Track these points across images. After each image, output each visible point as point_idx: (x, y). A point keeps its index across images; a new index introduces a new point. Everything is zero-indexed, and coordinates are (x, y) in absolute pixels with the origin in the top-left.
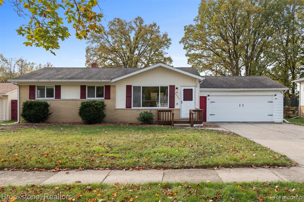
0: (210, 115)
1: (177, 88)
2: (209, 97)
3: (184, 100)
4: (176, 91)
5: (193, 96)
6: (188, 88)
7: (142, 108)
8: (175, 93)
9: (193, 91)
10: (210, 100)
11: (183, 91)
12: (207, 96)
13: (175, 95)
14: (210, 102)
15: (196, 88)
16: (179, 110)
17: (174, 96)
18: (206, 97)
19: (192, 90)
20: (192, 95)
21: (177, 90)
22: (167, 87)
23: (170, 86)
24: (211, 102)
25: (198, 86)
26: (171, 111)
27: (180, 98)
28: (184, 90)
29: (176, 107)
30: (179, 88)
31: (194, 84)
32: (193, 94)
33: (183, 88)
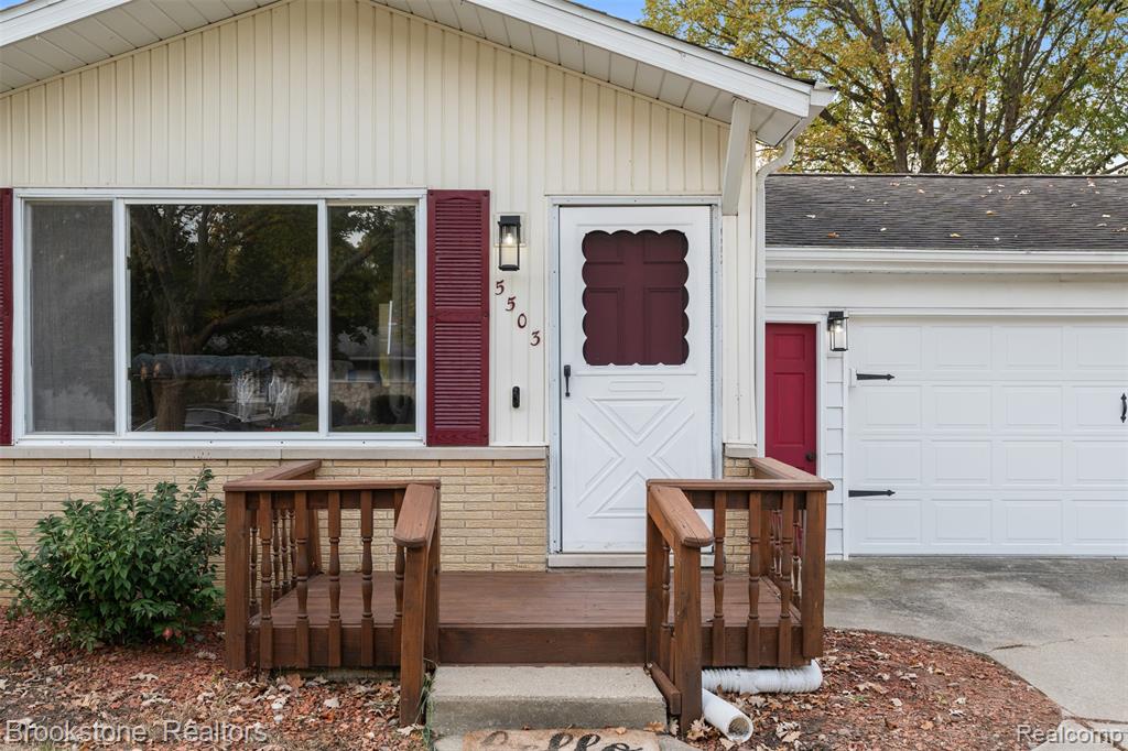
0: (852, 494)
1: (511, 224)
2: (838, 329)
3: (596, 353)
4: (502, 249)
5: (696, 311)
6: (635, 221)
7: (126, 439)
8: (495, 274)
9: (696, 259)
10: (854, 362)
11: (575, 260)
12: (822, 321)
13: (497, 304)
14: (849, 378)
15: (727, 223)
16: (539, 464)
17: (486, 313)
18: (812, 328)
19: (676, 242)
20: (684, 298)
21: (510, 240)
22: (407, 215)
23: (439, 200)
24: (860, 377)
25: (742, 206)
26: (402, 490)
27: (548, 336)
28: (594, 242)
29: (509, 430)
30: (537, 225)
31: (702, 180)
32: (696, 284)
33: (579, 224)
